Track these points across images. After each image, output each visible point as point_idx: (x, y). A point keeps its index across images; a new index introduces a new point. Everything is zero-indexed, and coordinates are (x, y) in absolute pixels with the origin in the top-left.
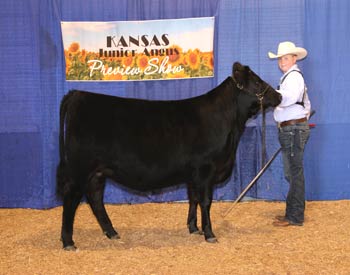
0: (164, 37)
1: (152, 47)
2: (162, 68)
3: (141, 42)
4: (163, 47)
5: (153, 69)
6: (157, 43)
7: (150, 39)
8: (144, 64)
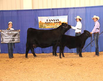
0: (58, 20)
1: (56, 21)
2: (58, 26)
3: (53, 21)
4: (58, 21)
5: (56, 26)
6: (57, 21)
7: (55, 20)
8: (54, 25)
